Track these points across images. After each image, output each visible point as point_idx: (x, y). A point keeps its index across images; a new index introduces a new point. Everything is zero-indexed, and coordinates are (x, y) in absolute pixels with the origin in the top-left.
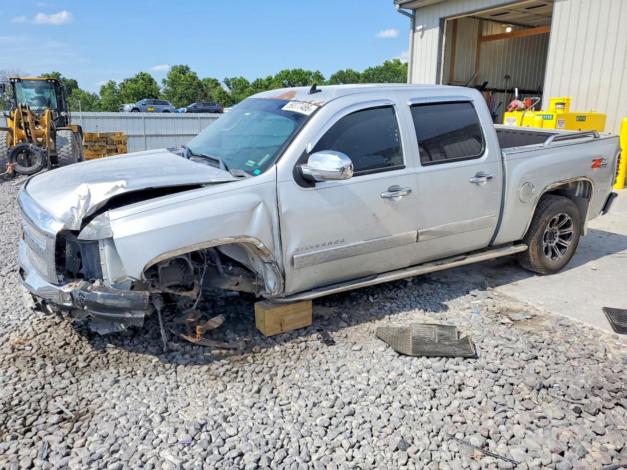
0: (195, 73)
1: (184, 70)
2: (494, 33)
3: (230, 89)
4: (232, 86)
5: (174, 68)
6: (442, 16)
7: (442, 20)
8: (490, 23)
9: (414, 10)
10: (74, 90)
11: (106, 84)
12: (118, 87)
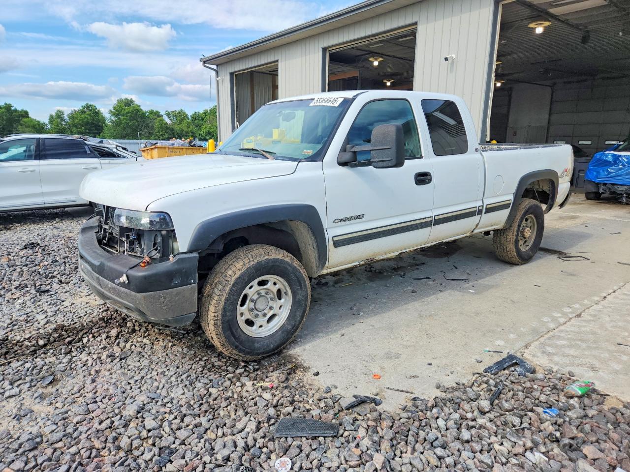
0: (140, 106)
1: (129, 103)
3: (171, 120)
4: (172, 118)
5: (120, 101)
6: (231, 71)
7: (232, 74)
9: (217, 66)
10: (25, 120)
11: (54, 114)
12: (66, 117)
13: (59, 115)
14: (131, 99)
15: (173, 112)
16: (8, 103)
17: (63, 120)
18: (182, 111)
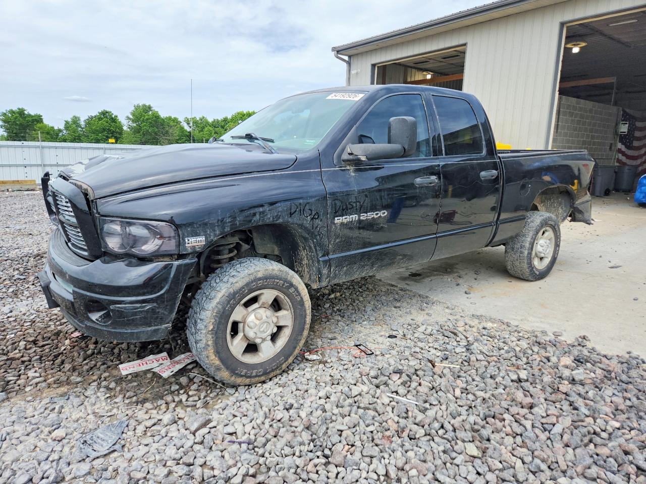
0: (158, 113)
1: (147, 109)
2: (417, 79)
3: (190, 127)
4: (192, 125)
5: (138, 107)
6: (374, 62)
7: (374, 66)
8: (414, 70)
9: (350, 57)
10: (39, 125)
11: (70, 120)
12: (82, 123)
13: (76, 120)
14: (150, 105)
15: (193, 118)
16: (21, 108)
17: (79, 126)
18: (203, 118)
